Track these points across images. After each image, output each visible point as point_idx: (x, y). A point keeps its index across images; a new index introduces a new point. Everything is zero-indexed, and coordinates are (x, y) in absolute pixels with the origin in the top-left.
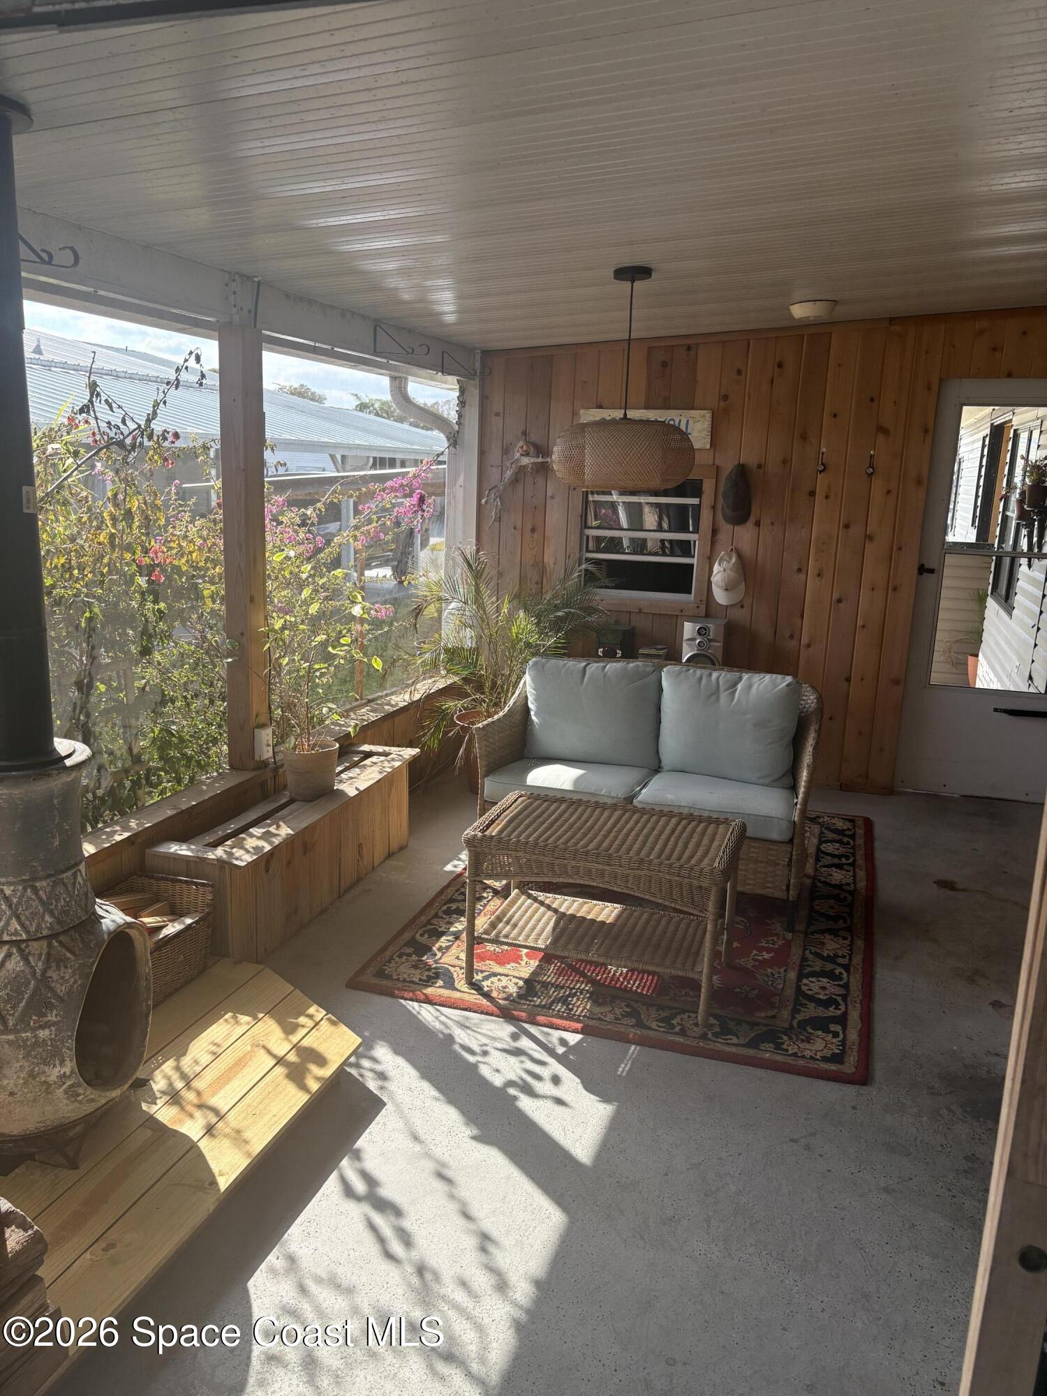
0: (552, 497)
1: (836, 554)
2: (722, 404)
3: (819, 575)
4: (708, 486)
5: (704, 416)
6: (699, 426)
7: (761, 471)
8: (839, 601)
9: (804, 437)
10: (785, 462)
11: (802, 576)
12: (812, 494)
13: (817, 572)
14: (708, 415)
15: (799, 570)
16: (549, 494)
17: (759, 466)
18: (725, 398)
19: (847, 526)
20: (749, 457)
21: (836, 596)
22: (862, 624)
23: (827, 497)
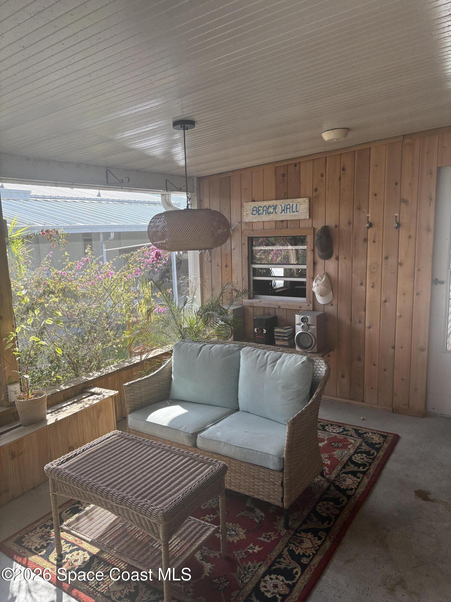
0: (234, 249)
1: (381, 274)
2: (314, 193)
3: (373, 287)
4: (310, 239)
5: (305, 201)
6: (302, 207)
7: (337, 229)
8: (385, 301)
9: (359, 208)
10: (349, 223)
11: (363, 287)
12: (366, 240)
13: (371, 285)
14: (307, 200)
15: (362, 284)
16: (233, 247)
17: (336, 226)
18: (316, 190)
19: (387, 258)
20: (331, 222)
21: (383, 299)
22: (399, 315)
23: (374, 242)
